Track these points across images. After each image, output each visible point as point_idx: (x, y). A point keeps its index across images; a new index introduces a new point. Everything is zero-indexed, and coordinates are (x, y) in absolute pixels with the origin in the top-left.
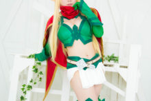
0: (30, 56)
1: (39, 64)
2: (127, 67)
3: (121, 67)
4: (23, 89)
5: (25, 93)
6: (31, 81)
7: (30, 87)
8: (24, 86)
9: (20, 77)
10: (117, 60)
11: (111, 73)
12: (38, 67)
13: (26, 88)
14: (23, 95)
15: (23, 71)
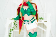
0: (12, 19)
1: (16, 21)
2: (46, 21)
3: (44, 21)
5: (11, 31)
6: (13, 28)
7: (13, 30)
9: (9, 26)
10: (43, 19)
11: (41, 23)
12: (15, 22)
15: (10, 24)
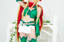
4: (12, 36)
8: (12, 34)
13: (13, 35)
14: (12, 38)
